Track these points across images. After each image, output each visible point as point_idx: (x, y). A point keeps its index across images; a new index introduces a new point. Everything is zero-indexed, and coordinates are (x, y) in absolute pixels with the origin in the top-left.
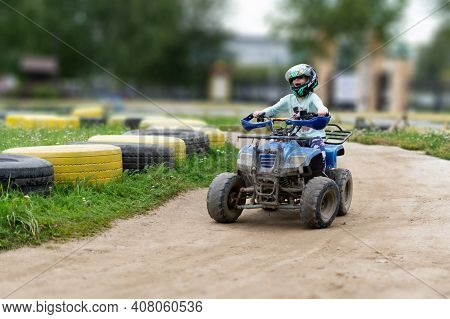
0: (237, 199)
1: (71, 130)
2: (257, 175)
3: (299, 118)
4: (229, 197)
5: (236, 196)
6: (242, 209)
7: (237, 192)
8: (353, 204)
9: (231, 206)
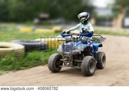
0: (59, 64)
1: (52, 34)
2: (64, 55)
3: (82, 33)
4: (56, 63)
5: (59, 62)
6: (62, 67)
7: (59, 61)
8: (106, 65)
9: (57, 66)
